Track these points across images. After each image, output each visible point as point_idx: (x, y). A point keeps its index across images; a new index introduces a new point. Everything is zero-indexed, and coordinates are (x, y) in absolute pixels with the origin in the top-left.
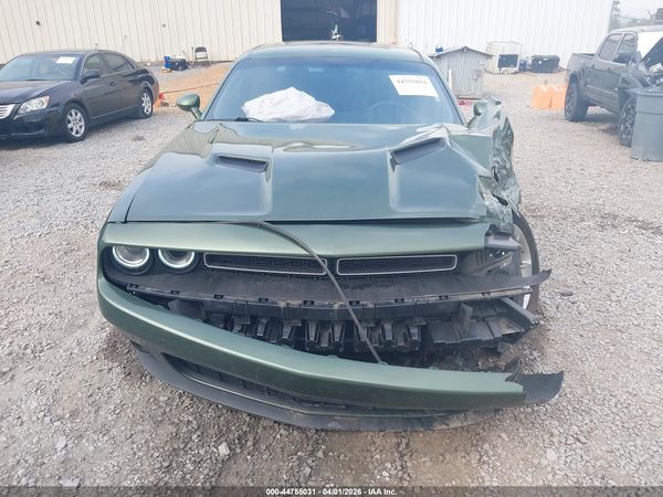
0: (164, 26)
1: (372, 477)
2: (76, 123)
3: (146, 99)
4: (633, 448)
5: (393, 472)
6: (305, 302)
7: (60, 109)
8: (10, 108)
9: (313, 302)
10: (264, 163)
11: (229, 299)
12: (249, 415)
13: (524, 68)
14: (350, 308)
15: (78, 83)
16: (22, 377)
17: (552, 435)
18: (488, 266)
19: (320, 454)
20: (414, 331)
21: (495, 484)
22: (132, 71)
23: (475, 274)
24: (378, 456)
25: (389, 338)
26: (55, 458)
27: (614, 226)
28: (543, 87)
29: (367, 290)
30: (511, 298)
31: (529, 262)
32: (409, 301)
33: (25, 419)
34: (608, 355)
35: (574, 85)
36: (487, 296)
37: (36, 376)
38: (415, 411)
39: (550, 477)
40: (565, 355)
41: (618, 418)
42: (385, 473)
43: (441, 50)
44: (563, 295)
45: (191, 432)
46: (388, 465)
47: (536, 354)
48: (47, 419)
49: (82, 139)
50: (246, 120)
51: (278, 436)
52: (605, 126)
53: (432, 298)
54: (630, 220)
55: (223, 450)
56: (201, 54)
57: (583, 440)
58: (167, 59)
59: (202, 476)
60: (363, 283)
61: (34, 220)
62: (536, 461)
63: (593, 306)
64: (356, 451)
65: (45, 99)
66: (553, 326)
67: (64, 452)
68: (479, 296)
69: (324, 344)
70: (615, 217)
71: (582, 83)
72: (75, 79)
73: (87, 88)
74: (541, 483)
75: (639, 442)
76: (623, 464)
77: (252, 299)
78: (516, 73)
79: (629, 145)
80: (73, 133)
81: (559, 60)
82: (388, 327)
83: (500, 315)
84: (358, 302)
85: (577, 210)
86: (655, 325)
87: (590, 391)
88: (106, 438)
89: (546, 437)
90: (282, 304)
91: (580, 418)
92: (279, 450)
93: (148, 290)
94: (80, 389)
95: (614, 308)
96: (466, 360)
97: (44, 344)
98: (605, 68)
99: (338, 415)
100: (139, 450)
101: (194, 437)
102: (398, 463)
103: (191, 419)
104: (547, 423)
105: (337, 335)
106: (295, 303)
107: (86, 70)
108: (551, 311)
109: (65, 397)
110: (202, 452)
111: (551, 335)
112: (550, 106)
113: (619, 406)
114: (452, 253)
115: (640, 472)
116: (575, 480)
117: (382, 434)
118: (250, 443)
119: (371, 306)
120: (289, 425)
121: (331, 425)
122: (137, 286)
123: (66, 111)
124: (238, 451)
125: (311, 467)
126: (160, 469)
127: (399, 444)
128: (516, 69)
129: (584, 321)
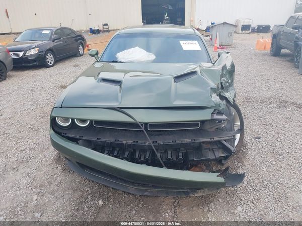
0: (90, 14)
1: (161, 216)
2: (50, 59)
3: (81, 48)
4: (276, 207)
5: (170, 214)
6: (134, 141)
7: (43, 53)
8: (22, 53)
9: (137, 142)
10: (120, 82)
11: (103, 140)
12: (112, 188)
13: (254, 31)
14: (152, 145)
15: (51, 42)
16: (21, 170)
17: (241, 200)
18: (215, 126)
19: (140, 206)
20: (181, 154)
21: (213, 220)
22: (74, 35)
23: (209, 130)
24: (165, 207)
25: (169, 157)
26: (32, 204)
27: (285, 106)
28: (261, 40)
29: (161, 136)
30: (225, 141)
31: (239, 123)
32: (178, 142)
33: (21, 188)
34: (272, 166)
35: (275, 39)
36: (212, 140)
37: (27, 170)
38: (182, 188)
39: (238, 218)
40: (252, 165)
41: (272, 193)
42: (167, 214)
43: (214, 23)
44: (256, 138)
45: (88, 195)
46: (169, 211)
47: (239, 164)
48: (30, 188)
49: (52, 66)
50: (116, 62)
51: (124, 198)
52: (288, 59)
53: (188, 141)
54: (293, 104)
55: (100, 202)
56: (105, 27)
57: (255, 202)
58: (91, 29)
59: (91, 213)
60: (160, 134)
61: (30, 103)
62: (232, 211)
63: (269, 143)
64: (156, 205)
65: (37, 49)
66: (249, 152)
67: (36, 202)
68: (209, 140)
69: (142, 159)
70: (286, 102)
71: (278, 38)
72: (50, 40)
73: (55, 44)
74: (233, 220)
75: (279, 204)
76: (270, 214)
77: (112, 140)
78: (249, 33)
79: (298, 68)
80: (49, 64)
81: (270, 27)
82: (169, 152)
83: (219, 148)
84: (156, 142)
85: (269, 99)
86: (296, 153)
87: (261, 181)
88: (53, 196)
89: (239, 201)
90: (125, 142)
91: (255, 193)
92: (123, 203)
93: (70, 135)
94: (44, 176)
95: (278, 144)
96: (207, 167)
97: (31, 156)
98: (289, 32)
99: (149, 189)
100: (66, 202)
101: (89, 197)
102: (173, 210)
103: (88, 189)
104: (240, 195)
105: (148, 155)
106: (130, 142)
107: (55, 36)
108: (249, 145)
109: (38, 179)
110: (92, 203)
111: (248, 156)
112: (265, 49)
113: (273, 188)
114: (198, 121)
115: (278, 217)
116: (248, 220)
117: (167, 198)
118: (112, 200)
119: (162, 143)
120: (129, 193)
121: (146, 193)
122: (66, 134)
123: (46, 54)
124: (107, 203)
125: (136, 211)
126: (74, 209)
127: (174, 202)
128: (250, 31)
129: (264, 150)
